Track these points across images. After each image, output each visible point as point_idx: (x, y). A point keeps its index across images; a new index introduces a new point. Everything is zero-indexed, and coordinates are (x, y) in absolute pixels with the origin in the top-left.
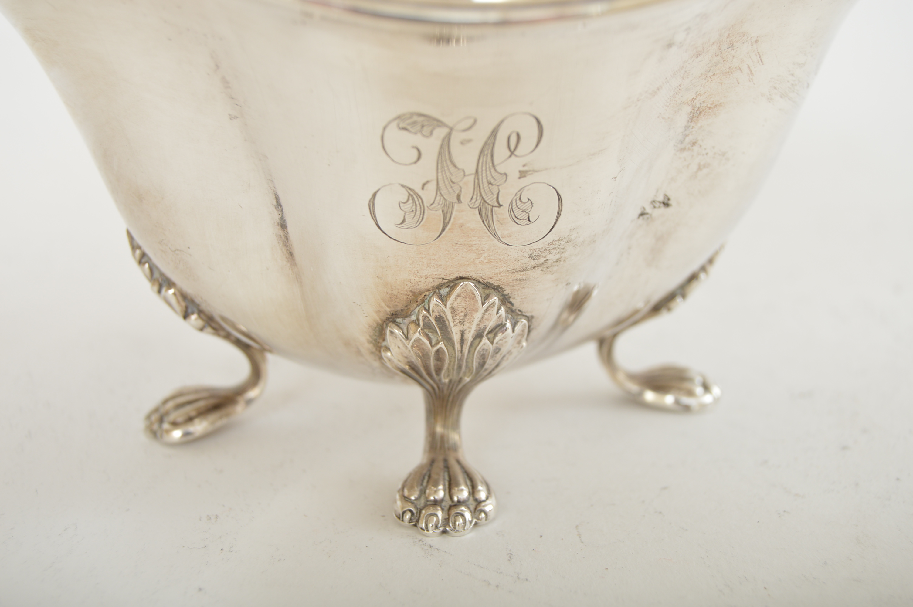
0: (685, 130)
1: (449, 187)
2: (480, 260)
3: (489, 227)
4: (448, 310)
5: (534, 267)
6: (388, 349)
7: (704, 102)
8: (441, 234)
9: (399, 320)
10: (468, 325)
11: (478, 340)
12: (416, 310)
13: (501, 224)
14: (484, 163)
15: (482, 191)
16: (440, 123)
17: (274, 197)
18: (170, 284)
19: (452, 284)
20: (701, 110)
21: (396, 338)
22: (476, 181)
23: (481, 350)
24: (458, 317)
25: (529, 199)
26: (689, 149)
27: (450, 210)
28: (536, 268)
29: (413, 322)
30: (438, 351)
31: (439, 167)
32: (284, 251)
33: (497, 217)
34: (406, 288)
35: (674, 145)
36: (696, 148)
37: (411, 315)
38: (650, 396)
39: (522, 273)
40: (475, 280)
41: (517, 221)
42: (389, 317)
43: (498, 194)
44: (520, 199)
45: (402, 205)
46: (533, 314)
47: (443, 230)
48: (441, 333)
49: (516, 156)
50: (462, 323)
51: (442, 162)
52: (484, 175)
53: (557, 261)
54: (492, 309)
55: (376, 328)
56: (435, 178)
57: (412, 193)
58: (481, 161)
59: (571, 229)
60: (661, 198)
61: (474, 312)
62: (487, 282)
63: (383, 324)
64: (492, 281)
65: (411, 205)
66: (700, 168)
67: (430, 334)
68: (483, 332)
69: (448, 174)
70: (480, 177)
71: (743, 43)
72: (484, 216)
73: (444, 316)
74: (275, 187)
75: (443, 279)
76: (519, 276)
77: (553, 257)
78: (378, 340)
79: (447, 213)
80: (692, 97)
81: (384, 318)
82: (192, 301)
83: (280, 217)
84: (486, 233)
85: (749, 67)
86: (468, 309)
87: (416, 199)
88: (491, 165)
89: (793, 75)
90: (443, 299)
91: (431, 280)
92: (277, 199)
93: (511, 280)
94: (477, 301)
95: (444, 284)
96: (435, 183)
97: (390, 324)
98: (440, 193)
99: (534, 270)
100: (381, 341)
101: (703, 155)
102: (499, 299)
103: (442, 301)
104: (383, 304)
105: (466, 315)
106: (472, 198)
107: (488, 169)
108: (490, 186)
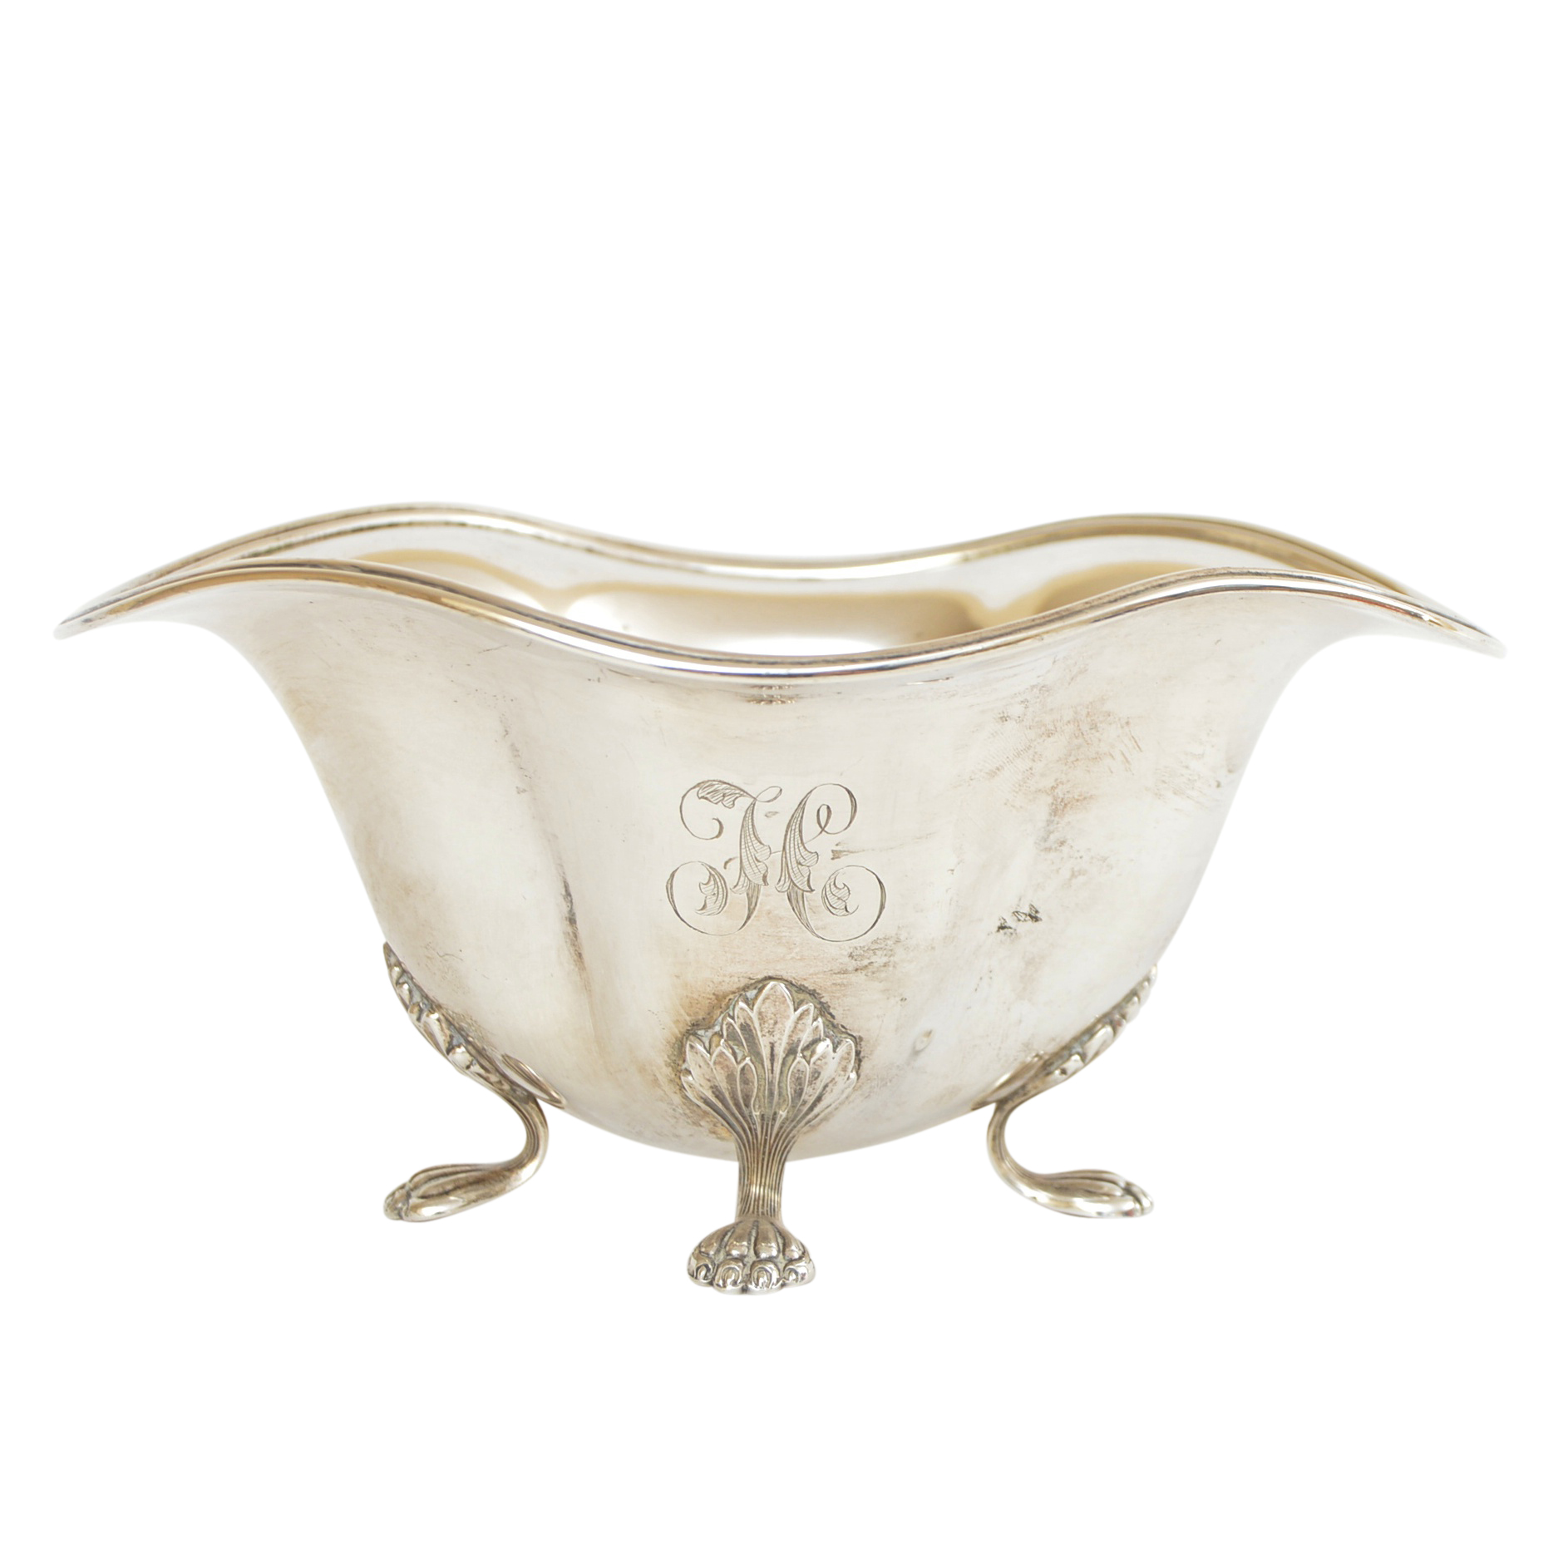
0: (1048, 825)
1: (754, 866)
2: (791, 955)
3: (800, 916)
4: (754, 1015)
5: (857, 970)
6: (689, 1072)
7: (1068, 792)
8: (746, 922)
9: (701, 1032)
10: (778, 1036)
11: (791, 1057)
12: (720, 1019)
13: (814, 913)
14: (792, 839)
15: (791, 871)
16: (744, 793)
17: (563, 884)
18: (434, 1006)
19: (761, 985)
20: (1066, 802)
21: (697, 1053)
22: (784, 859)
23: (795, 1071)
24: (766, 1025)
25: (845, 885)
26: (1056, 849)
27: (756, 893)
28: (859, 971)
29: (716, 1033)
30: (743, 1069)
31: (743, 843)
32: (572, 952)
33: (809, 904)
34: (708, 989)
35: (1036, 843)
36: (1065, 849)
37: (714, 1025)
39: (842, 976)
40: (787, 981)
41: (832, 910)
42: (689, 1028)
43: (809, 876)
44: (835, 884)
45: (702, 886)
46: (861, 1034)
47: (749, 917)
48: (748, 1046)
49: (826, 832)
50: (771, 1033)
51: (746, 837)
52: (792, 853)
53: (885, 966)
54: (807, 1017)
55: (674, 1044)
56: (739, 855)
57: (713, 873)
58: (788, 837)
59: (899, 927)
60: (1027, 910)
61: (785, 1020)
62: (801, 985)
63: (683, 1039)
64: (806, 984)
65: (713, 887)
66: (1073, 875)
67: (735, 1047)
68: (797, 1046)
69: (752, 850)
70: (788, 855)
71: (1110, 724)
72: (794, 902)
73: (750, 1023)
74: (564, 873)
75: (750, 978)
76: (838, 979)
77: (879, 960)
78: (677, 1062)
79: (752, 896)
80: (1051, 785)
81: (683, 1030)
82: (460, 1030)
83: (569, 909)
84: (797, 923)
85: (1123, 754)
86: (778, 1016)
87: (718, 880)
88: (800, 842)
89: (1187, 767)
90: (750, 1003)
91: (736, 979)
92: (566, 887)
93: (829, 984)
94: (788, 1006)
95: (751, 984)
96: (739, 859)
97: (691, 1037)
98: (745, 873)
99: (856, 974)
100: (681, 1062)
101: (1076, 858)
102: (815, 1007)
103: (748, 1005)
104: (682, 1012)
105: (776, 1023)
106: (780, 880)
107: (796, 847)
108: (800, 866)
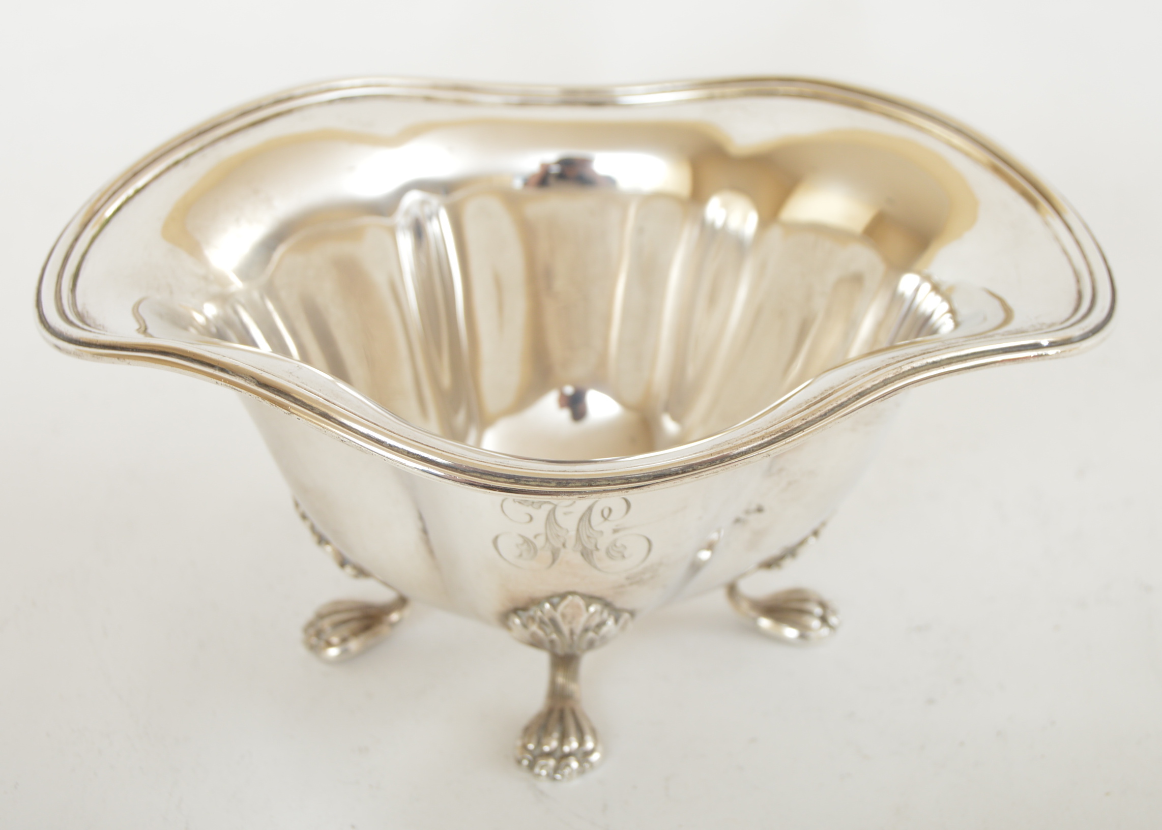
1: (556, 539)
2: (584, 582)
3: (590, 562)
4: (559, 614)
8: (551, 566)
9: (519, 613)
10: (576, 625)
11: (585, 633)
12: (533, 610)
13: (600, 561)
14: (584, 525)
15: (583, 541)
16: (548, 502)
19: (563, 596)
22: (578, 536)
23: (588, 639)
24: (567, 619)
25: (622, 545)
26: (777, 474)
27: (558, 552)
28: (633, 585)
29: (531, 617)
30: (551, 640)
31: (548, 527)
32: (426, 548)
33: (596, 557)
34: (525, 595)
36: (783, 473)
37: (529, 612)
38: (765, 623)
39: (621, 588)
40: (582, 594)
41: (613, 559)
42: (512, 609)
43: (596, 543)
44: (615, 545)
45: (518, 546)
47: (553, 563)
48: (553, 628)
49: (609, 521)
50: (570, 623)
51: (549, 524)
52: (584, 532)
53: (651, 580)
54: (596, 615)
56: (544, 533)
57: (526, 540)
58: (581, 524)
60: (755, 507)
61: (580, 617)
62: (589, 595)
63: (508, 613)
64: (593, 595)
65: (526, 547)
66: (789, 484)
67: (545, 628)
68: (589, 627)
69: (554, 531)
70: (581, 534)
72: (585, 556)
73: (555, 618)
75: (555, 592)
76: (618, 590)
79: (555, 553)
81: (508, 610)
84: (588, 566)
86: (574, 615)
87: (530, 544)
88: (589, 526)
91: (545, 592)
93: (611, 594)
94: (582, 609)
95: (556, 595)
96: (544, 536)
97: (512, 615)
98: (549, 542)
101: (792, 475)
102: (601, 606)
103: (554, 607)
104: (507, 602)
105: (573, 618)
106: (575, 546)
107: (587, 529)
108: (589, 539)
